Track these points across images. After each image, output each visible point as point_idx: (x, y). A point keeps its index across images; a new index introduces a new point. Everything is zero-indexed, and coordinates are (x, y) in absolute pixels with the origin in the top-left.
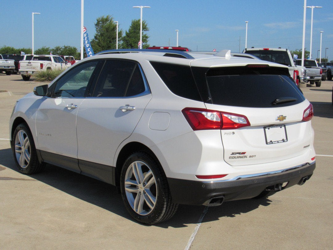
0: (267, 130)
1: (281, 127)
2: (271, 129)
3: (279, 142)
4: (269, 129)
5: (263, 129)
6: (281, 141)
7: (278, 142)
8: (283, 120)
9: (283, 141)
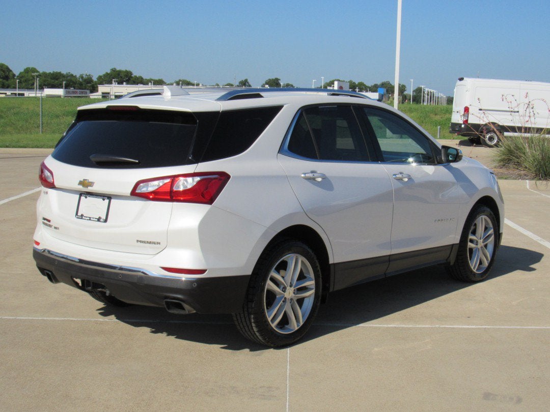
0: (83, 198)
1: (104, 200)
2: (90, 199)
3: (92, 219)
4: (86, 197)
5: (78, 196)
6: (94, 219)
7: (90, 220)
8: (87, 187)
9: (99, 220)
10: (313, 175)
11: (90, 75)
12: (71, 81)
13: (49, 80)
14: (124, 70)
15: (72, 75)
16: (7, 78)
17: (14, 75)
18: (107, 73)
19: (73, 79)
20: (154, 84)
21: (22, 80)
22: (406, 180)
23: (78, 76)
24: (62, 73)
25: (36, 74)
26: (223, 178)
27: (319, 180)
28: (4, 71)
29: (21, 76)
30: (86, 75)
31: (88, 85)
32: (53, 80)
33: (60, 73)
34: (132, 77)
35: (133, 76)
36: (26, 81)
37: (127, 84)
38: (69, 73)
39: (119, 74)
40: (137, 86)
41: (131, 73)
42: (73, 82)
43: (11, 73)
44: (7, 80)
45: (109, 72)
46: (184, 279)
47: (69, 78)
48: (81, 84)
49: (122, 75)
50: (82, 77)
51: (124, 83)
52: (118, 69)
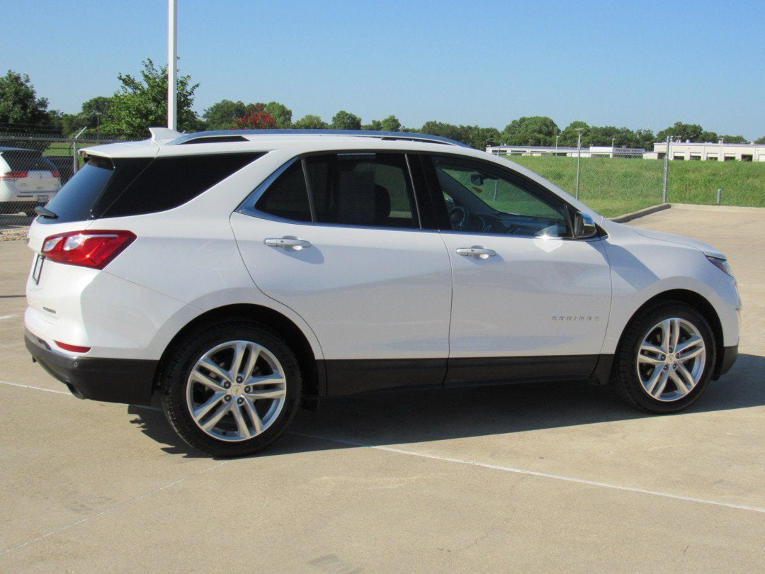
10: (282, 242)
11: (649, 131)
12: (626, 138)
13: (600, 136)
14: (692, 124)
15: (628, 130)
16: (550, 134)
17: (559, 131)
18: (670, 128)
19: (629, 136)
20: (724, 142)
21: (568, 136)
22: (486, 256)
23: (635, 132)
24: (616, 128)
25: (580, 129)
26: (126, 238)
27: (299, 248)
28: (547, 126)
29: (567, 132)
30: (645, 131)
31: (646, 142)
32: (603, 136)
33: (614, 128)
34: (701, 134)
35: (702, 132)
36: (572, 137)
37: (692, 141)
38: (625, 128)
39: (685, 130)
40: (703, 144)
41: (701, 129)
42: (628, 139)
43: (555, 128)
44: (551, 137)
45: (673, 126)
46: (75, 358)
47: (624, 134)
48: (638, 142)
49: (689, 130)
50: (640, 134)
51: (688, 141)
52: (684, 123)
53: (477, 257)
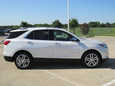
27: (31, 43)
53: (57, 44)
